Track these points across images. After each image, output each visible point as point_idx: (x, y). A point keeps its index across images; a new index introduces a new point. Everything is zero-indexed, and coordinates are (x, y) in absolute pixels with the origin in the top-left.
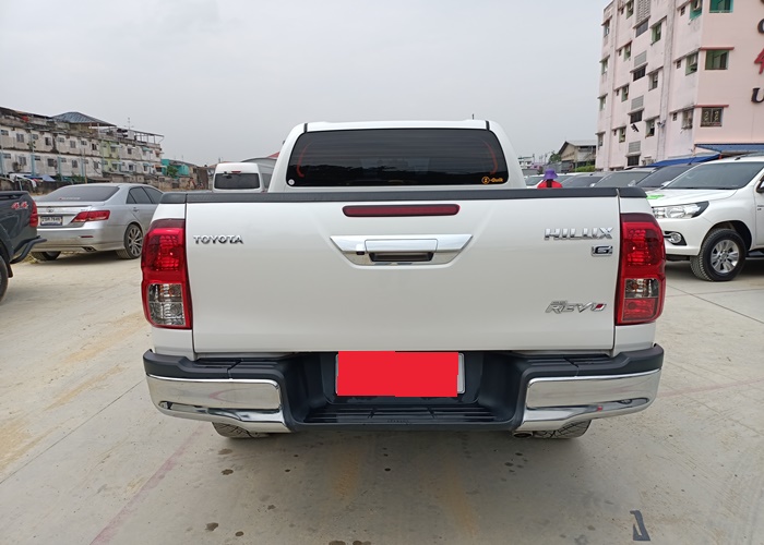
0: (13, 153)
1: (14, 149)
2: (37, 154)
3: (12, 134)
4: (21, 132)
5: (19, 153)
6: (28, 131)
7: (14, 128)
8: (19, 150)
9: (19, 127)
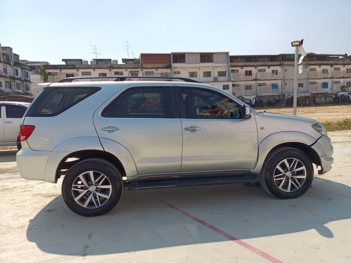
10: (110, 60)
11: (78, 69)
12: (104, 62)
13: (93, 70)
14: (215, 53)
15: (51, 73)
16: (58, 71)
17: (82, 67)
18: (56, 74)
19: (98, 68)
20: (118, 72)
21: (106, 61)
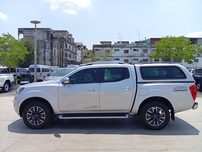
10: (128, 42)
11: (112, 47)
12: (124, 43)
13: (121, 48)
14: (199, 38)
15: (97, 49)
16: (101, 48)
17: (115, 46)
18: (100, 50)
19: (124, 47)
20: (136, 49)
21: (125, 43)
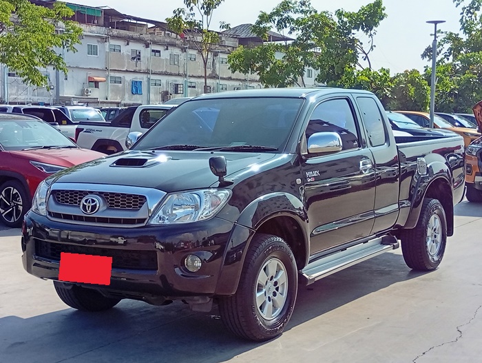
0: (164, 79)
1: (166, 74)
2: (192, 80)
3: (165, 54)
4: (177, 51)
5: (171, 79)
6: (184, 50)
7: (168, 46)
8: (171, 75)
9: (174, 45)
